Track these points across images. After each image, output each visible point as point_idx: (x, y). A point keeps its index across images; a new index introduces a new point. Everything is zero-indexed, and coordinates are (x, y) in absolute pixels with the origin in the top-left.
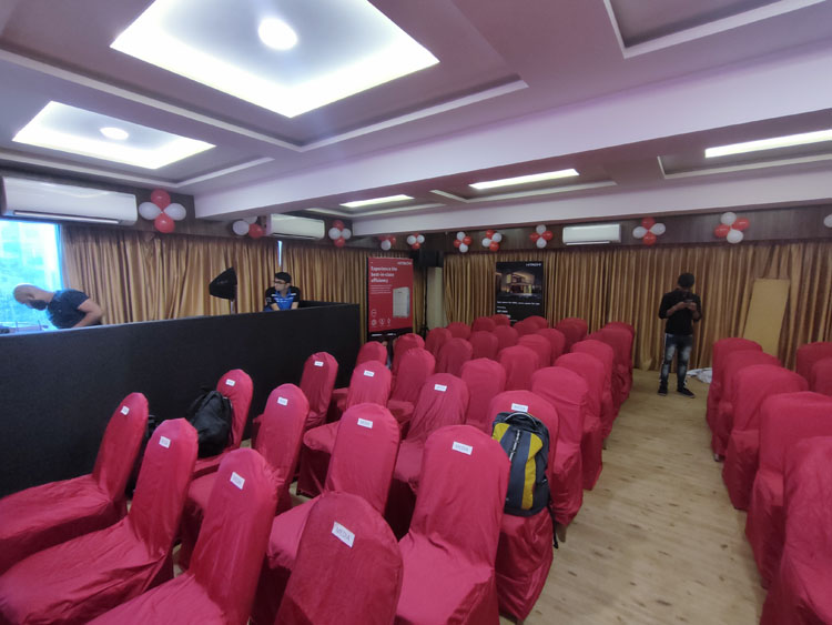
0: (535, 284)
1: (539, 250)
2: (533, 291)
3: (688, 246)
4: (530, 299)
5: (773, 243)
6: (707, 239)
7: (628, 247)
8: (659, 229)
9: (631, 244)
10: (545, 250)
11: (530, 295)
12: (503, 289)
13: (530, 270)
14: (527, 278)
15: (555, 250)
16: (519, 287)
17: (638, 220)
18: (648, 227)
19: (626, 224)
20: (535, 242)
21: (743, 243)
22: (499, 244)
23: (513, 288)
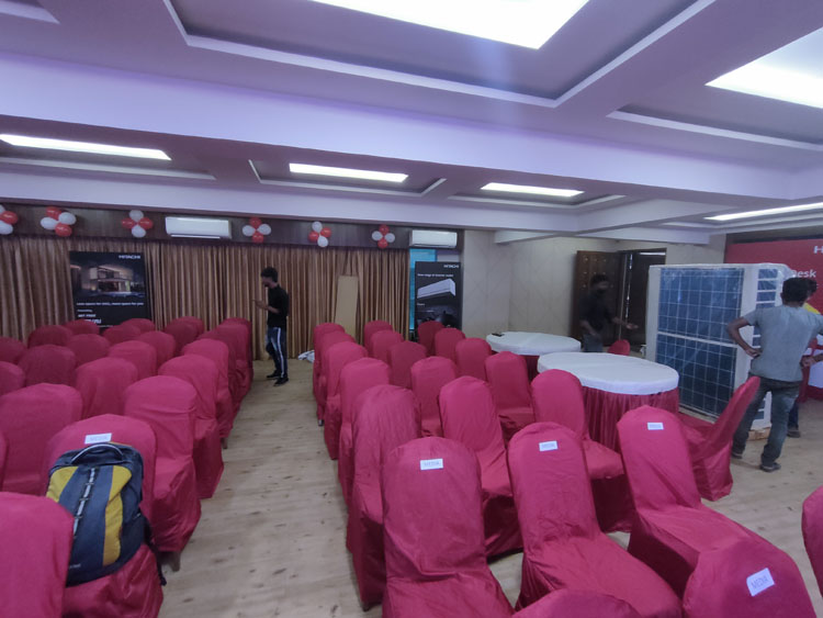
0: (134, 280)
1: (136, 240)
2: (132, 289)
3: (290, 246)
4: (128, 299)
5: (347, 249)
6: (305, 242)
7: (239, 244)
8: (265, 229)
9: (242, 240)
10: (144, 240)
11: (129, 293)
12: (86, 286)
13: (126, 264)
14: (122, 273)
15: (159, 241)
16: (111, 284)
17: (247, 219)
18: (256, 227)
19: (236, 221)
20: (130, 230)
21: (328, 247)
22: (72, 227)
23: (102, 286)
